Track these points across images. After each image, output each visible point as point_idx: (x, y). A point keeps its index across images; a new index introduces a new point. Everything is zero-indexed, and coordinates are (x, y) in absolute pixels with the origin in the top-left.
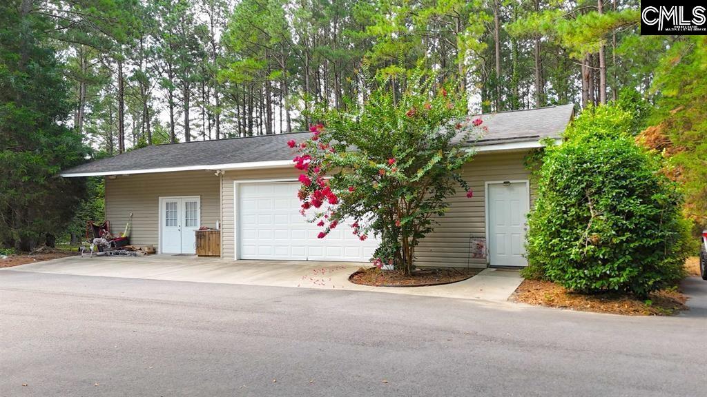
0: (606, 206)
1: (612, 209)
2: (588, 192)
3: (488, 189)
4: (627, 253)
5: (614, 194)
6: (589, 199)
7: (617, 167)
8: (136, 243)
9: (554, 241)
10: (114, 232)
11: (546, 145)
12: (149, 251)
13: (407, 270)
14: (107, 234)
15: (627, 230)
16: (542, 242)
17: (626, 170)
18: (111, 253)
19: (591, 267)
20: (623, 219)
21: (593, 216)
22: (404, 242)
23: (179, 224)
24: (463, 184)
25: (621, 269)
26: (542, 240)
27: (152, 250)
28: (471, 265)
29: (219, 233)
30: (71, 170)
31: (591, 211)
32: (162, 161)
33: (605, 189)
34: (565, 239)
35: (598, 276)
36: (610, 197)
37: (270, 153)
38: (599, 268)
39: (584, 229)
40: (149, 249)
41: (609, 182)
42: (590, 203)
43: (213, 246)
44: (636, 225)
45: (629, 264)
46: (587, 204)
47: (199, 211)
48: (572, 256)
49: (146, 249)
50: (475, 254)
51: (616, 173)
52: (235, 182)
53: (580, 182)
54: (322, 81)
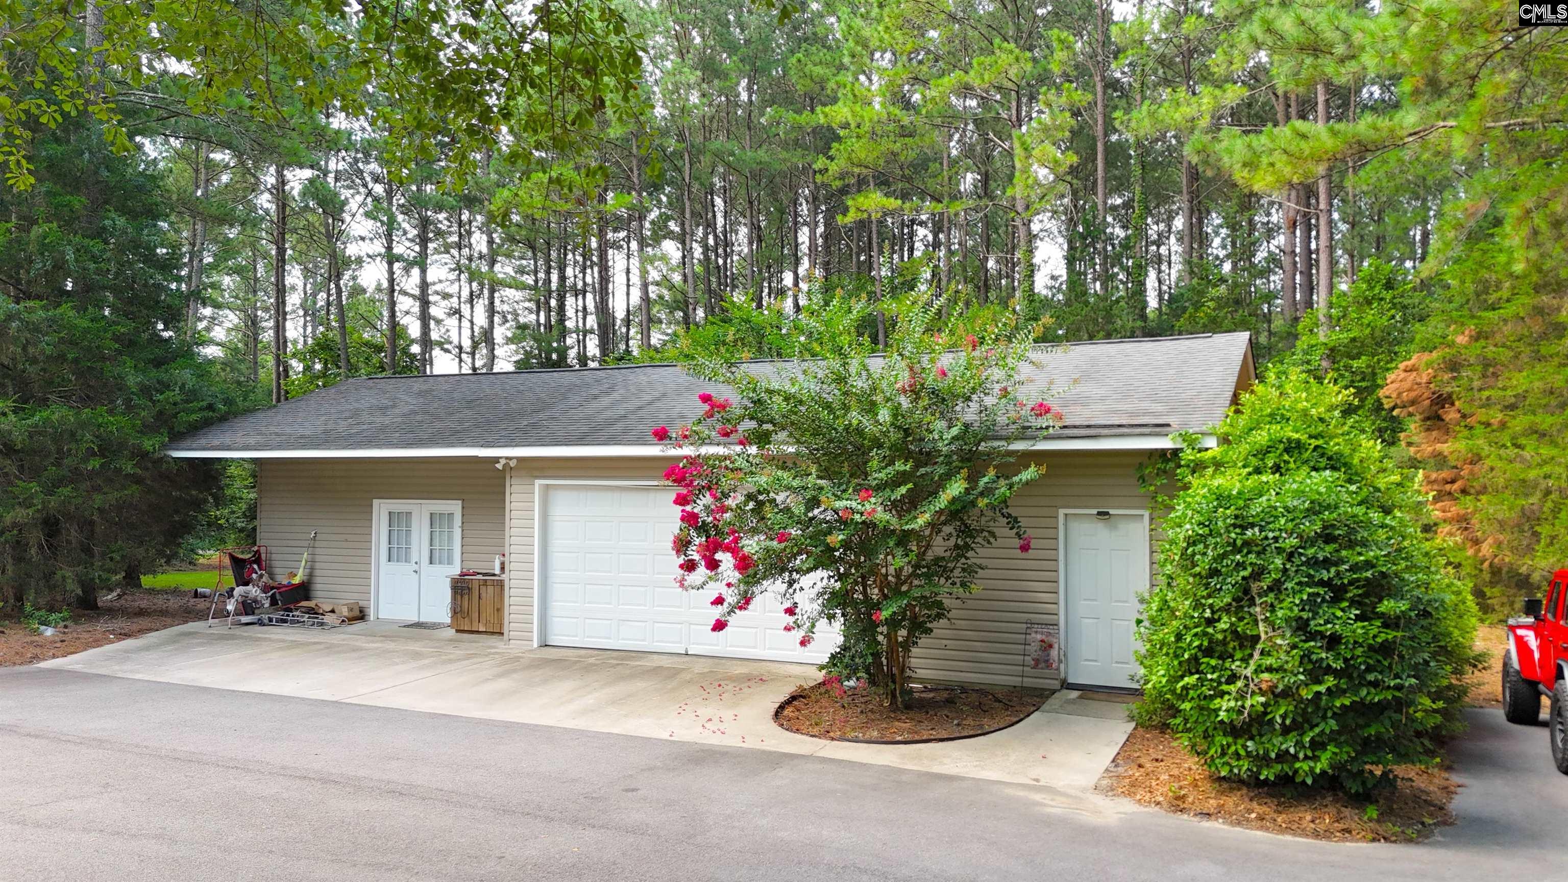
0: (1287, 620)
1: (1301, 627)
2: (1254, 587)
3: (1066, 525)
4: (1329, 714)
5: (1305, 597)
6: (1258, 601)
7: (1312, 542)
8: (321, 598)
9: (1186, 679)
10: (277, 571)
11: (1184, 445)
12: (351, 615)
13: (894, 696)
14: (261, 576)
15: (1329, 670)
16: (1164, 680)
17: (1329, 548)
18: (270, 620)
19: (1261, 736)
20: (1321, 647)
21: (1263, 636)
22: (889, 640)
23: (414, 557)
24: (1013, 522)
25: (1317, 745)
26: (1164, 676)
27: (356, 613)
28: (1028, 682)
29: (501, 584)
30: (188, 443)
31: (1261, 624)
32: (383, 429)
33: (1289, 585)
34: (1209, 676)
35: (1273, 755)
36: (1297, 602)
37: (611, 422)
38: (1275, 741)
39: (1245, 660)
40: (351, 610)
41: (1297, 571)
42: (1258, 609)
43: (487, 612)
44: (1346, 660)
45: (1333, 738)
46: (1252, 610)
47: (457, 533)
48: (1222, 715)
49: (345, 612)
50: (1037, 661)
51: (1311, 552)
52: (538, 482)
53: (1240, 566)
54: (718, 201)
